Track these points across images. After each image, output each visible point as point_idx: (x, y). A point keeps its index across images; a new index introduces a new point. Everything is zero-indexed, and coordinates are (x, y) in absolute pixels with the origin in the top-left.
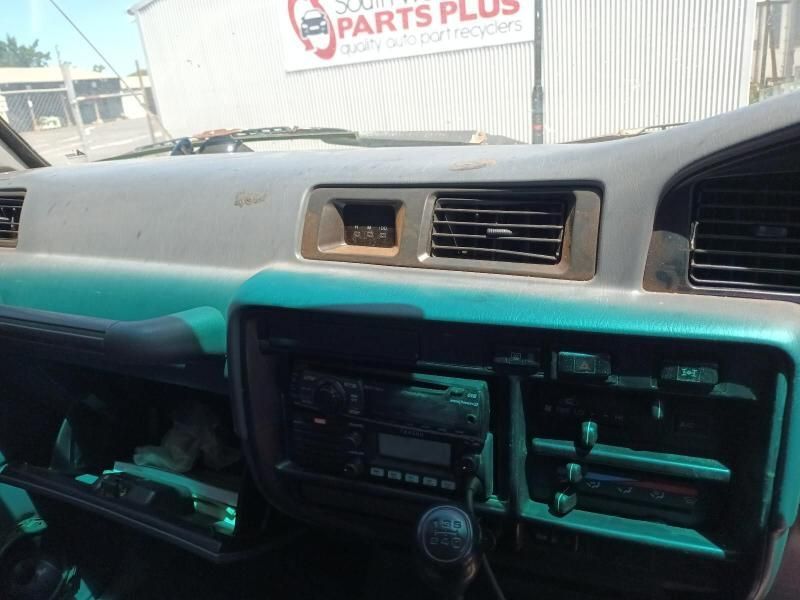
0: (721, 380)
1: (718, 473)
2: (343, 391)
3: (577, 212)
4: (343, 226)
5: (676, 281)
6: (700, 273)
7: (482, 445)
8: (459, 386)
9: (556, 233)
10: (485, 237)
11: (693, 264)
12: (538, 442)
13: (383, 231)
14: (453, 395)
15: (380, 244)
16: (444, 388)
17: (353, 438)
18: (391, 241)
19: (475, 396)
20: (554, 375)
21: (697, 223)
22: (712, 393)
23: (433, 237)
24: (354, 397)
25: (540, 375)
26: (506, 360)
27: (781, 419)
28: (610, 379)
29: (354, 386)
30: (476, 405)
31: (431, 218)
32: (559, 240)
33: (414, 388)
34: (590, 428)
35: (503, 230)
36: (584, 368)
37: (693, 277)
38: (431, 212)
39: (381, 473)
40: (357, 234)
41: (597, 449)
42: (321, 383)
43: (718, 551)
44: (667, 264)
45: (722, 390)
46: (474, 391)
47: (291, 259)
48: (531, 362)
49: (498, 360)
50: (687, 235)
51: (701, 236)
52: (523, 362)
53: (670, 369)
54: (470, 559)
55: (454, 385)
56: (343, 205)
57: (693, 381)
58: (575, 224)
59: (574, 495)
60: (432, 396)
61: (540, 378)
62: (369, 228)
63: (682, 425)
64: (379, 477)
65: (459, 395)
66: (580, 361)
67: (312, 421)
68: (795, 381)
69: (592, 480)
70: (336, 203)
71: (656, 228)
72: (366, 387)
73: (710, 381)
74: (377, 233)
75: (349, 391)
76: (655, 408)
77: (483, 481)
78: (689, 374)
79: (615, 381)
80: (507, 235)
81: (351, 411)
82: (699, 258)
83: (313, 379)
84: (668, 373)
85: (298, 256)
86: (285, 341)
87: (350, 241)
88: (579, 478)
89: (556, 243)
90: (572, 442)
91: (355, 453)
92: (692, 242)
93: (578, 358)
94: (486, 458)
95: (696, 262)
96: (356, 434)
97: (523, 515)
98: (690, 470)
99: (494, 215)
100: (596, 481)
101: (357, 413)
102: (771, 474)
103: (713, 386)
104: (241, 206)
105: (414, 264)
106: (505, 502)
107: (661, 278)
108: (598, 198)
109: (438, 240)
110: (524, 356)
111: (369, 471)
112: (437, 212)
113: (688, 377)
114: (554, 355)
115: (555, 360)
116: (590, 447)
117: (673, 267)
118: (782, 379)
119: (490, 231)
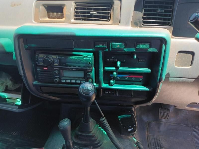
0: (150, 47)
1: (148, 71)
2: (52, 59)
3: (115, 6)
4: (47, 13)
5: (139, 24)
6: (144, 22)
7: (92, 70)
8: (86, 55)
9: (109, 13)
10: (90, 14)
11: (143, 20)
12: (106, 68)
13: (59, 14)
14: (84, 57)
15: (59, 18)
16: (82, 55)
17: (56, 72)
18: (62, 17)
19: (90, 57)
20: (111, 49)
21: (144, 9)
22: (148, 51)
23: (75, 15)
24: (56, 60)
25: (107, 50)
26: (98, 46)
27: (163, 55)
28: (124, 49)
29: (55, 57)
30: (91, 59)
31: (74, 9)
32: (110, 15)
33: (73, 56)
34: (119, 63)
35: (94, 13)
36: (118, 47)
37: (143, 23)
38: (74, 7)
39: (64, 81)
40: (51, 15)
41: (120, 68)
42: (45, 57)
43: (147, 89)
44: (137, 20)
45: (150, 50)
46: (90, 55)
47: (31, 22)
48: (105, 46)
49: (96, 46)
50: (142, 12)
51: (145, 12)
52: (103, 47)
53: (139, 45)
54: (93, 95)
55: (84, 55)
56: (47, 6)
57: (144, 48)
58: (114, 10)
59: (115, 81)
60: (78, 58)
61: (107, 51)
62: (55, 13)
63: (140, 60)
64: (64, 82)
65: (86, 57)
66: (117, 45)
67: (43, 69)
68: (167, 46)
69: (119, 77)
70: (44, 5)
71: (134, 10)
72: (59, 57)
73: (148, 48)
74: (57, 15)
75: (54, 59)
76: (134, 56)
77: (92, 80)
78: (143, 46)
79: (125, 50)
80: (96, 14)
81: (55, 65)
82: (144, 18)
83: (42, 56)
84: (138, 47)
85: (33, 21)
86: (33, 45)
87: (49, 17)
88: (116, 76)
89: (109, 16)
90: (114, 67)
91: (57, 76)
92: (143, 14)
93: (116, 44)
94: (93, 74)
95: (143, 19)
96: (57, 71)
97: (103, 87)
98: (142, 71)
99: (92, 8)
100: (120, 77)
101: (57, 65)
102: (160, 69)
103: (148, 49)
104: (13, 7)
105: (70, 22)
106: (98, 85)
107: (135, 24)
108: (120, 2)
109: (76, 16)
110: (103, 45)
111: (61, 81)
112: (75, 8)
113: (143, 47)
114: (111, 44)
115: (111, 45)
116: (119, 68)
117: (138, 21)
118: (164, 46)
119: (91, 13)
